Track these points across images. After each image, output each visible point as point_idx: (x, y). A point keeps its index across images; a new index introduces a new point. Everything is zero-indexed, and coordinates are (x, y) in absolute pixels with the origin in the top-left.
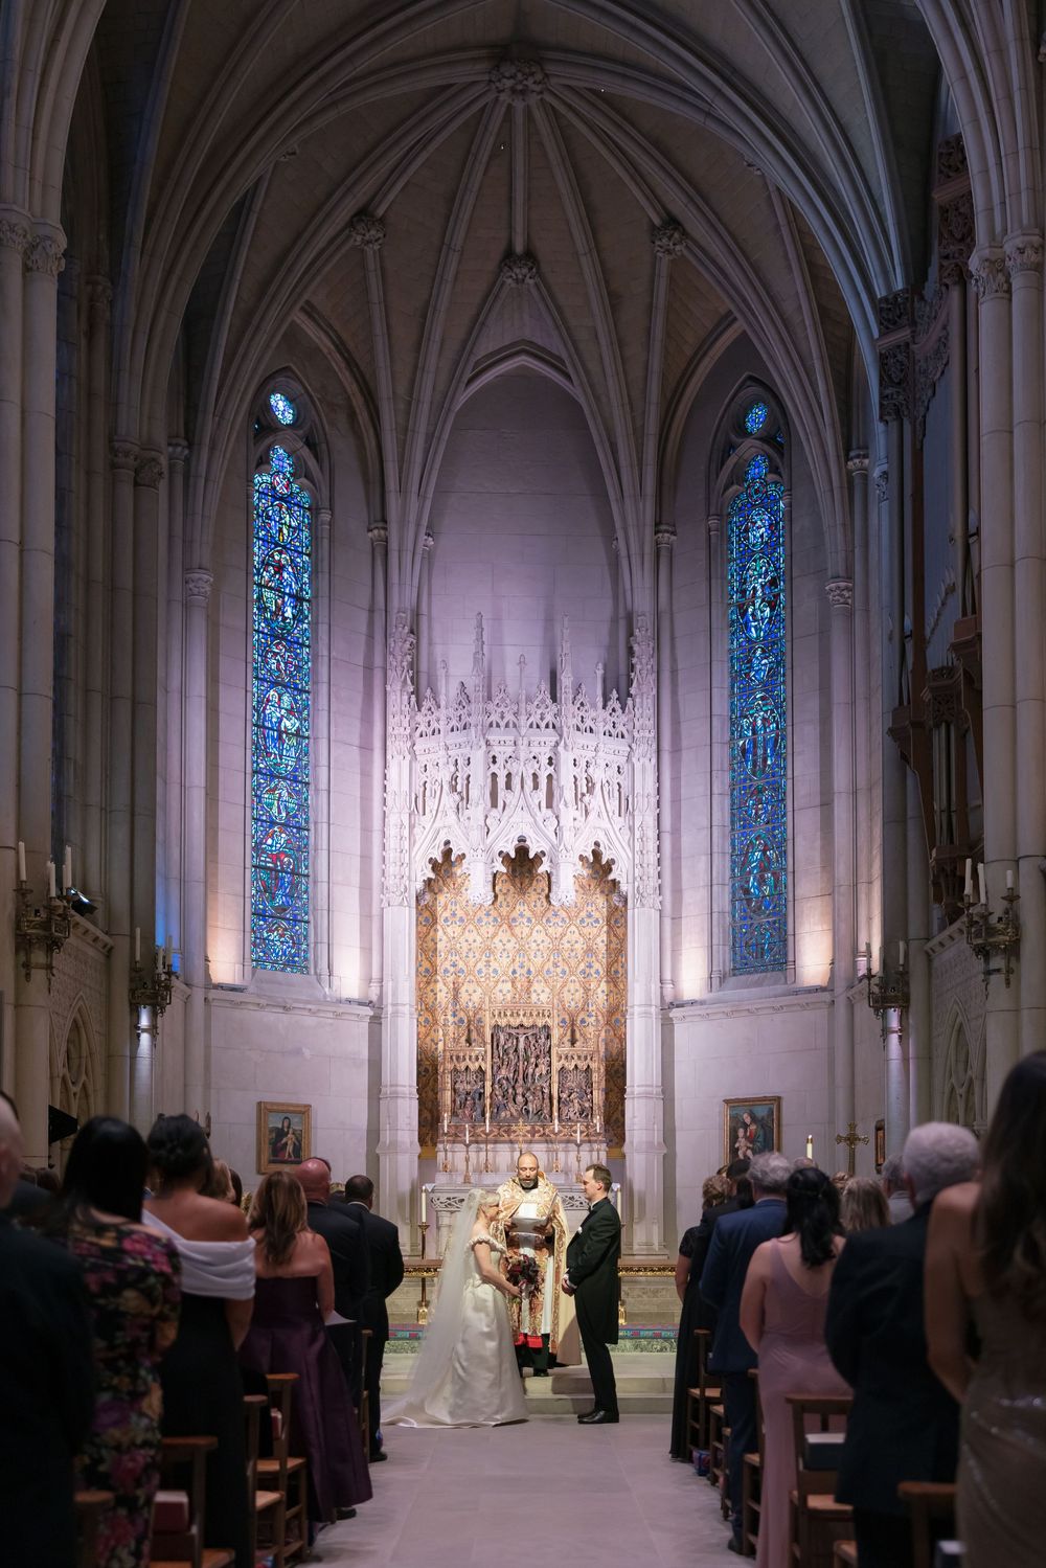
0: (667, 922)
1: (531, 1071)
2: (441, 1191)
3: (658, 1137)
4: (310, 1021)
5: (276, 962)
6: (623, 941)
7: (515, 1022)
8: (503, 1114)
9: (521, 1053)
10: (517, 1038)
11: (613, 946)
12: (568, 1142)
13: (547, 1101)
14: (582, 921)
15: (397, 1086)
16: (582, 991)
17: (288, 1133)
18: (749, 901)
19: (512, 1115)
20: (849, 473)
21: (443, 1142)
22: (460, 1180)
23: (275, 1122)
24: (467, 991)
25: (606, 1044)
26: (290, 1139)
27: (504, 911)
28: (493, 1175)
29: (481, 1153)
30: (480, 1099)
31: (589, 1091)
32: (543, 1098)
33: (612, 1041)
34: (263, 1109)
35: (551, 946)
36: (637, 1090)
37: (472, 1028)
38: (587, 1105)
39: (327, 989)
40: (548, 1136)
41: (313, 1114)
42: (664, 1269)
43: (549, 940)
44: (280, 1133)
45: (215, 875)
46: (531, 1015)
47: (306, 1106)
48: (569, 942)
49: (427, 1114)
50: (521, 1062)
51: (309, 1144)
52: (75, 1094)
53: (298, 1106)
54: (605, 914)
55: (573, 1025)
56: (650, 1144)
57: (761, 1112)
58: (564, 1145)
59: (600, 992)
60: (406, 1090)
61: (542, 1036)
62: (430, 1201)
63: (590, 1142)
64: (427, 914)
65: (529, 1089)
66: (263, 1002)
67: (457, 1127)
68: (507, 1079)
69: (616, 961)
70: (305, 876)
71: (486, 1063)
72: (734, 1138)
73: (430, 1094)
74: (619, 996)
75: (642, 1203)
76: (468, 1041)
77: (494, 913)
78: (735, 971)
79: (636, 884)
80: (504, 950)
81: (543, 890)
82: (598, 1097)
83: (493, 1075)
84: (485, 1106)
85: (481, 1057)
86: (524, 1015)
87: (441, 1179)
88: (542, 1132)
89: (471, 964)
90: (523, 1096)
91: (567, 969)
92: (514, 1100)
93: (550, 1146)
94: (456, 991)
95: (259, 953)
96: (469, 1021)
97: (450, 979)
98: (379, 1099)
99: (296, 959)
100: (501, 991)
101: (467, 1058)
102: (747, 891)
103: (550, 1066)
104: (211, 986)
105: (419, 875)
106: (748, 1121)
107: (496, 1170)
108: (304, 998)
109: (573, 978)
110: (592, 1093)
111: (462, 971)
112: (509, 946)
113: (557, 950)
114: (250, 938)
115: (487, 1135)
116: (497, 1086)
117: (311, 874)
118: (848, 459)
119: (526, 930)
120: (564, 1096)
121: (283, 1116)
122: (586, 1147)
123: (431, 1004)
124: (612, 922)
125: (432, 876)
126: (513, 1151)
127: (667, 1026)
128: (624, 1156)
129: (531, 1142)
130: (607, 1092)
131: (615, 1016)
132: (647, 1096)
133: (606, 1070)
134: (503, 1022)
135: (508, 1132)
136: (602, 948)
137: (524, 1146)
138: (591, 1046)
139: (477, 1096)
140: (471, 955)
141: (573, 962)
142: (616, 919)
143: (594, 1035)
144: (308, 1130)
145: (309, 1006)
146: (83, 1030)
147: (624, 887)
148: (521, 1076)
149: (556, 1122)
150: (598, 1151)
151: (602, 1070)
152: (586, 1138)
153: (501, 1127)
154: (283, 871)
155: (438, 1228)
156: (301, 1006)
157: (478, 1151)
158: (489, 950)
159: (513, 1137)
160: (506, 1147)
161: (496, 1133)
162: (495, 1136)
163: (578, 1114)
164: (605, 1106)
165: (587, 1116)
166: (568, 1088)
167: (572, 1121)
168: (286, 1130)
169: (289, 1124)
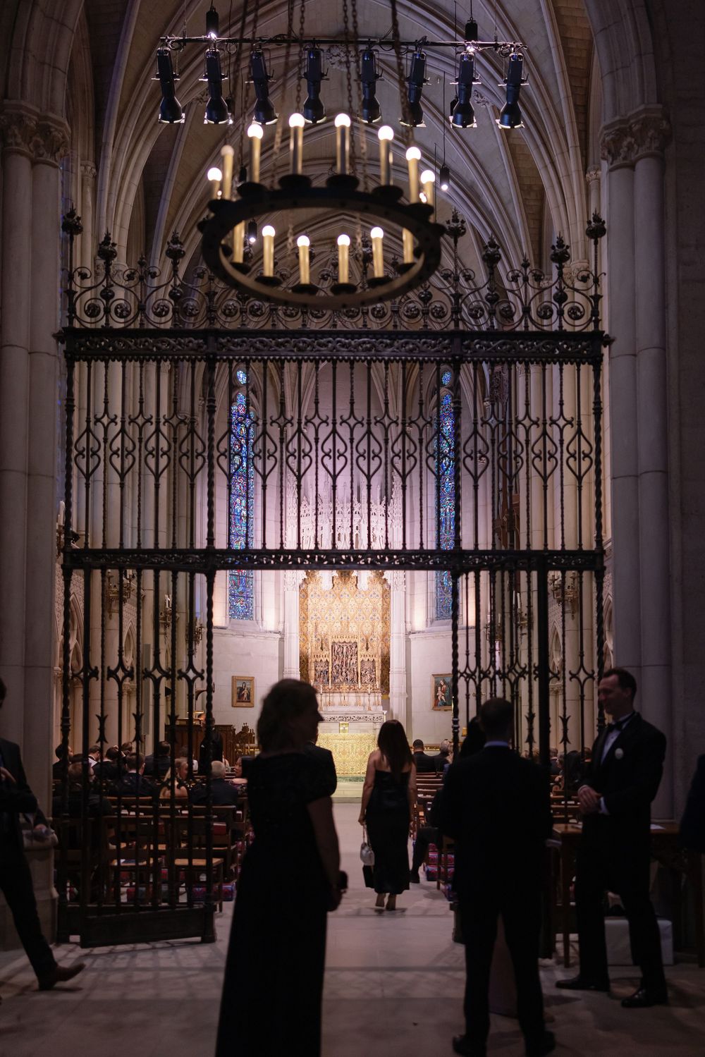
0: (408, 597)
1: (349, 661)
3: (404, 690)
4: (254, 641)
5: (239, 615)
6: (389, 604)
7: (342, 641)
8: (337, 680)
9: (345, 654)
10: (343, 648)
11: (385, 607)
12: (365, 692)
13: (356, 675)
14: (371, 596)
15: (291, 668)
16: (371, 626)
18: (443, 588)
19: (340, 681)
20: (484, 407)
24: (321, 627)
25: (382, 650)
26: (245, 692)
27: (337, 591)
28: (332, 707)
29: (327, 698)
30: (327, 674)
32: (354, 674)
33: (384, 648)
34: (234, 679)
35: (358, 607)
36: (395, 670)
37: (323, 643)
38: (373, 676)
39: (261, 627)
40: (356, 690)
41: (255, 681)
43: (357, 604)
44: (242, 689)
46: (349, 637)
47: (252, 677)
48: (365, 605)
50: (344, 658)
53: (249, 677)
54: (381, 592)
55: (367, 641)
56: (400, 693)
58: (363, 694)
59: (379, 628)
60: (295, 670)
61: (354, 647)
64: (304, 593)
65: (348, 670)
66: (234, 633)
68: (339, 665)
69: (386, 613)
70: (252, 578)
71: (329, 658)
72: (436, 691)
73: (305, 671)
74: (387, 629)
76: (322, 649)
77: (333, 593)
78: (438, 618)
80: (337, 608)
82: (378, 673)
83: (332, 663)
84: (329, 677)
85: (327, 655)
86: (346, 638)
88: (353, 688)
89: (323, 615)
90: (345, 673)
91: (364, 617)
92: (341, 674)
93: (357, 694)
94: (316, 627)
95: (233, 612)
96: (322, 640)
97: (314, 621)
99: (248, 614)
100: (336, 627)
101: (321, 656)
102: (442, 584)
103: (357, 659)
105: (301, 577)
106: (442, 683)
107: (334, 705)
108: (251, 631)
109: (367, 621)
110: (375, 671)
111: (319, 618)
112: (339, 607)
113: (360, 609)
114: (228, 605)
115: (330, 689)
116: (334, 668)
117: (254, 577)
118: (484, 401)
119: (347, 600)
120: (363, 672)
121: (243, 682)
122: (373, 694)
123: (305, 632)
124: (384, 596)
125: (306, 577)
126: (341, 696)
127: (408, 641)
128: (389, 698)
129: (349, 692)
130: (382, 670)
131: (385, 637)
132: (399, 673)
133: (382, 661)
134: (336, 641)
135: (339, 688)
136: (380, 607)
137: (346, 694)
138: (375, 651)
139: (326, 672)
140: (323, 611)
141: (367, 614)
142: (386, 595)
143: (376, 647)
145: (254, 634)
147: (389, 582)
148: (344, 664)
149: (360, 684)
150: (378, 696)
151: (380, 661)
152: (373, 691)
153: (336, 686)
156: (249, 634)
157: (326, 696)
158: (331, 609)
159: (341, 690)
160: (338, 695)
161: (333, 688)
162: (333, 690)
163: (369, 680)
164: (381, 676)
165: (373, 681)
166: (365, 669)
167: (367, 683)
168: (244, 688)
169: (246, 685)
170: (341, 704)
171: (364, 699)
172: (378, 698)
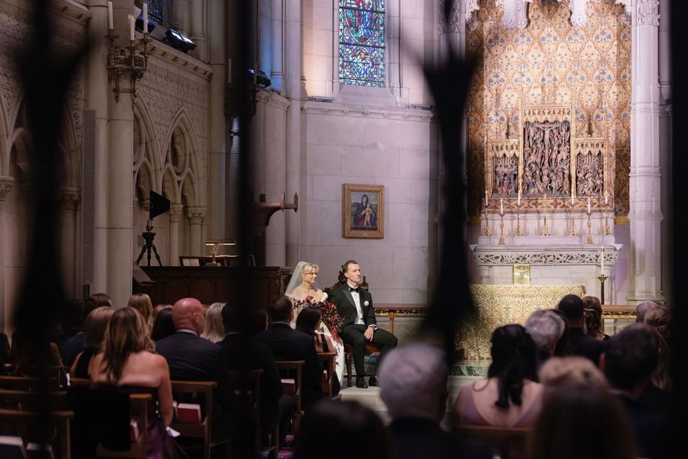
1: (554, 156)
2: (482, 250)
3: (656, 207)
4: (384, 122)
5: (359, 79)
6: (629, 53)
7: (542, 119)
8: (532, 191)
9: (547, 142)
10: (544, 132)
11: (622, 56)
12: (583, 211)
13: (567, 180)
14: (597, 37)
16: (597, 92)
17: (366, 207)
19: (539, 191)
21: (485, 213)
22: (497, 241)
23: (356, 198)
24: (506, 96)
25: (616, 134)
26: (367, 212)
27: (536, 32)
28: (522, 238)
29: (515, 221)
30: (514, 179)
31: (600, 171)
32: (564, 178)
33: (621, 131)
34: (347, 190)
35: (572, 58)
36: (638, 170)
37: (510, 124)
38: (599, 182)
39: (398, 98)
40: (567, 207)
41: (385, 192)
43: (571, 54)
44: (360, 207)
45: (311, 16)
46: (554, 113)
47: (379, 186)
48: (586, 54)
50: (547, 150)
51: (383, 215)
52: (179, 182)
53: (373, 186)
54: (616, 31)
55: (590, 119)
56: (649, 213)
58: (579, 214)
59: (612, 95)
61: (563, 129)
62: (474, 258)
63: (600, 211)
64: (476, 37)
65: (553, 171)
66: (346, 109)
67: (496, 201)
68: (536, 163)
69: (625, 68)
70: (381, 13)
71: (519, 151)
74: (627, 96)
75: (642, 259)
76: (508, 134)
77: (527, 34)
79: (638, 6)
80: (536, 63)
81: (566, 15)
82: (609, 176)
83: (525, 161)
84: (518, 184)
85: (516, 145)
86: (549, 113)
87: (483, 241)
88: (563, 204)
89: (510, 75)
90: (548, 176)
91: (585, 76)
92: (541, 180)
93: (569, 215)
94: (498, 96)
95: (346, 72)
96: (508, 119)
97: (494, 86)
99: (375, 76)
100: (533, 95)
101: (504, 147)
103: (569, 152)
104: (305, 98)
105: (468, 7)
107: (526, 234)
108: (380, 105)
109: (590, 82)
110: (603, 173)
111: (502, 80)
112: (539, 59)
113: (576, 61)
114: (338, 61)
115: (519, 207)
116: (527, 169)
117: (386, 11)
119: (553, 47)
120: (581, 175)
121: (363, 194)
123: (479, 107)
124: (621, 37)
125: (477, 8)
126: (539, 219)
128: (628, 223)
129: (553, 212)
130: (617, 172)
131: (623, 112)
132: (647, 175)
133: (617, 155)
134: (532, 119)
135: (536, 204)
136: (613, 58)
137: (548, 215)
138: (603, 137)
139: (513, 176)
140: (510, 67)
141: (590, 70)
142: (623, 35)
143: (606, 130)
144: (382, 205)
145: (382, 111)
146: (186, 135)
147: (628, 9)
148: (547, 161)
149: (574, 196)
151: (613, 154)
152: (598, 209)
153: (530, 200)
154: (364, 10)
156: (376, 111)
157: (512, 219)
158: (525, 64)
159: (539, 208)
160: (534, 216)
161: (526, 205)
162: (526, 207)
163: (591, 189)
164: (615, 183)
165: (598, 191)
166: (584, 169)
167: (587, 195)
168: (364, 205)
169: (367, 200)
170: (539, 233)
171: (580, 223)
172: (607, 221)
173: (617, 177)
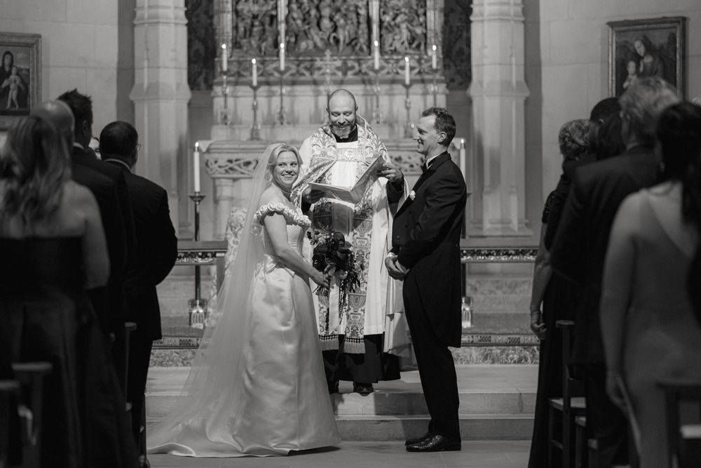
2: (221, 151)
3: (516, 74)
8: (303, 45)
12: (393, 82)
13: (364, 26)
15: (157, 7)
17: (10, 73)
19: (315, 45)
21: (221, 84)
22: (245, 135)
26: (13, 82)
28: (290, 128)
29: (274, 99)
30: (271, 24)
31: (421, 11)
32: (359, 23)
36: (487, 10)
38: (419, 31)
40: (366, 74)
41: (44, 47)
42: (523, 253)
47: (33, 36)
49: (198, 46)
51: (39, 88)
53: (23, 36)
56: (506, 85)
57: (659, 38)
58: (386, 87)
60: (171, 13)
62: (205, 165)
63: (423, 81)
65: (338, 10)
67: (240, 63)
72: (621, 74)
73: (203, 18)
75: (496, 164)
82: (434, 19)
84: (278, 34)
87: (220, 134)
88: (357, 68)
90: (331, 19)
92: (318, 25)
93: (368, 87)
98: (134, 26)
106: (641, 50)
107: (294, 122)
110: (425, 14)
115: (282, 73)
116: (294, 6)
120: (387, 18)
121: (5, 49)
122: (417, 88)
126: (317, 94)
128: (470, 100)
129: (342, 82)
130: (447, 13)
132: (502, 18)
135: (311, 69)
139: (267, 20)
144: (38, 71)
149: (377, 54)
150: (435, 94)
152: (418, 77)
153: (301, 62)
155: (216, 201)
157: (270, 95)
159: (317, 75)
160: (308, 89)
161: (294, 71)
162: (292, 75)
163: (406, 44)
164: (443, 32)
165: (418, 46)
166: (393, 8)
167: (399, 53)
168: (7, 69)
169: (12, 61)
172: (435, 99)
173: (446, 22)
